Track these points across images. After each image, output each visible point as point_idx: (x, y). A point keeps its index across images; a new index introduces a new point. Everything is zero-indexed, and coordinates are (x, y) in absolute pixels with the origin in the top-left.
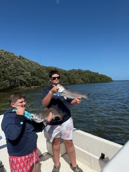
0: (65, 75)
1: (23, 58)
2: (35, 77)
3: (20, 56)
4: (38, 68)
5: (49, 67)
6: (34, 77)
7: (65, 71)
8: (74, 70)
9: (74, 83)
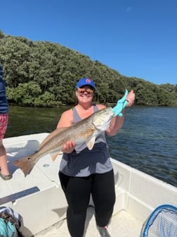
0: (154, 91)
1: (100, 65)
2: (112, 91)
3: (97, 61)
4: (118, 78)
5: (131, 79)
6: (110, 90)
7: (155, 86)
8: (169, 84)
9: (166, 105)
